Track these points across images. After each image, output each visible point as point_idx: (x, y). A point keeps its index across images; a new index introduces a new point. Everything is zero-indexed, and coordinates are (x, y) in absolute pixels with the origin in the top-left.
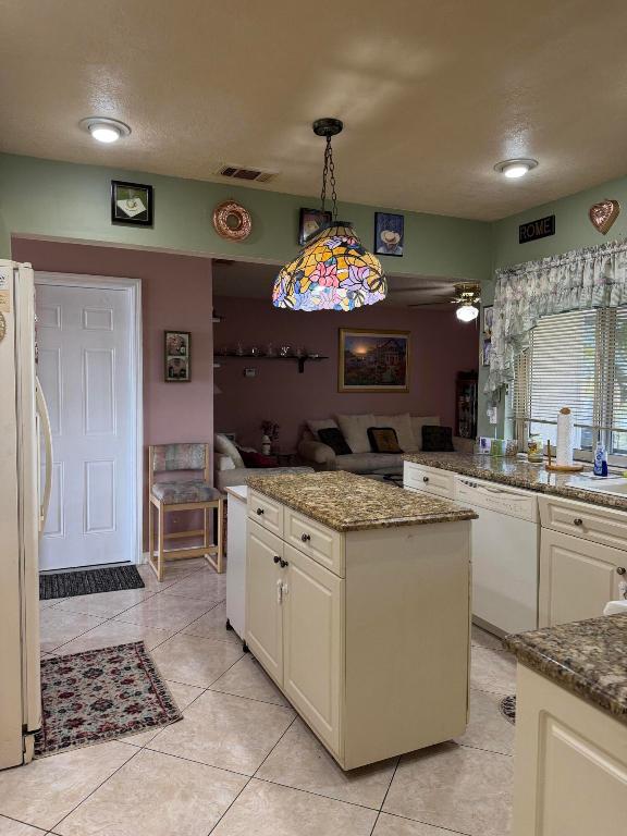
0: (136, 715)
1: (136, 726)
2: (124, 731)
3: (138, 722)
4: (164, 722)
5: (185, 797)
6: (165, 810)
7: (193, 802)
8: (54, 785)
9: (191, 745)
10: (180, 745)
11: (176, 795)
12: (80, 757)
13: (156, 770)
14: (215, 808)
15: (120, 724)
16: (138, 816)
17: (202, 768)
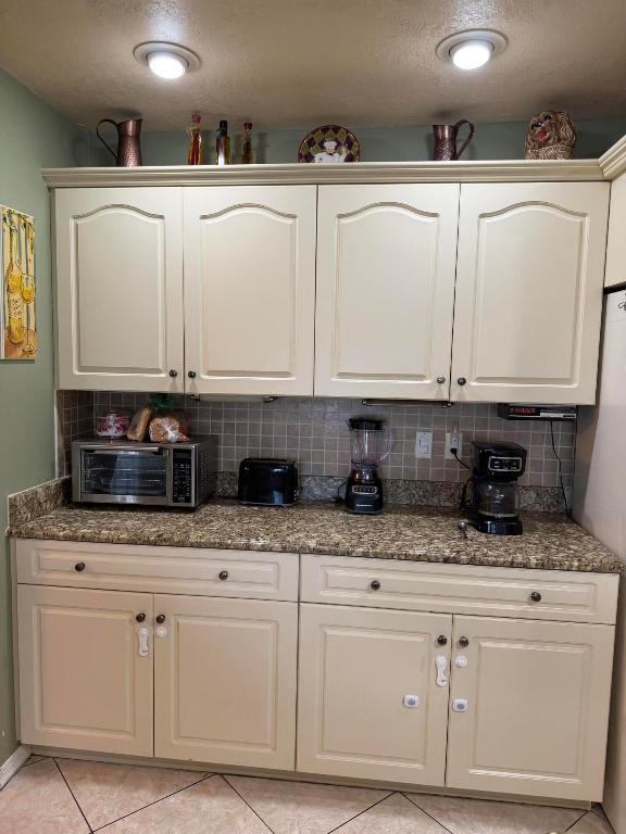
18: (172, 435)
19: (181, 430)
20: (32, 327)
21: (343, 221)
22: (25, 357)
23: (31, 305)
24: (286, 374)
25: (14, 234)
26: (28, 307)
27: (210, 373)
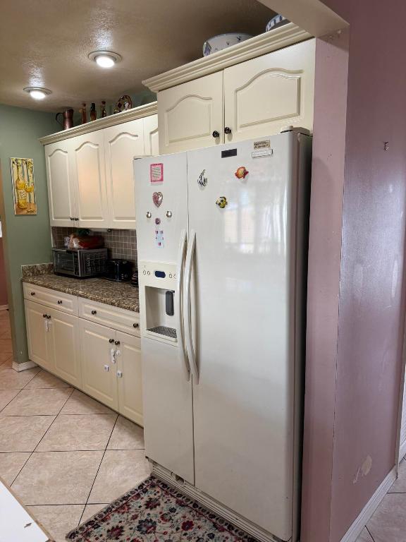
0: (110, 527)
1: (103, 517)
2: (109, 510)
3: (103, 521)
4: (81, 528)
5: (41, 482)
6: (50, 473)
7: (35, 481)
8: (123, 467)
9: (50, 516)
10: (58, 515)
11: (47, 482)
12: (124, 486)
13: (67, 492)
14: (21, 481)
15: (116, 515)
16: (65, 467)
17: (35, 502)
18: (75, 245)
19: (80, 244)
20: (33, 201)
21: (112, 144)
22: (29, 213)
23: (32, 194)
24: (101, 218)
25: (20, 169)
26: (30, 195)
27: (83, 219)
